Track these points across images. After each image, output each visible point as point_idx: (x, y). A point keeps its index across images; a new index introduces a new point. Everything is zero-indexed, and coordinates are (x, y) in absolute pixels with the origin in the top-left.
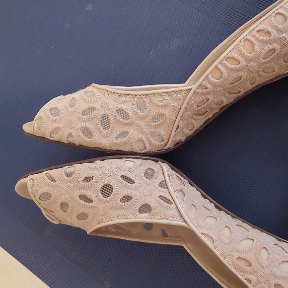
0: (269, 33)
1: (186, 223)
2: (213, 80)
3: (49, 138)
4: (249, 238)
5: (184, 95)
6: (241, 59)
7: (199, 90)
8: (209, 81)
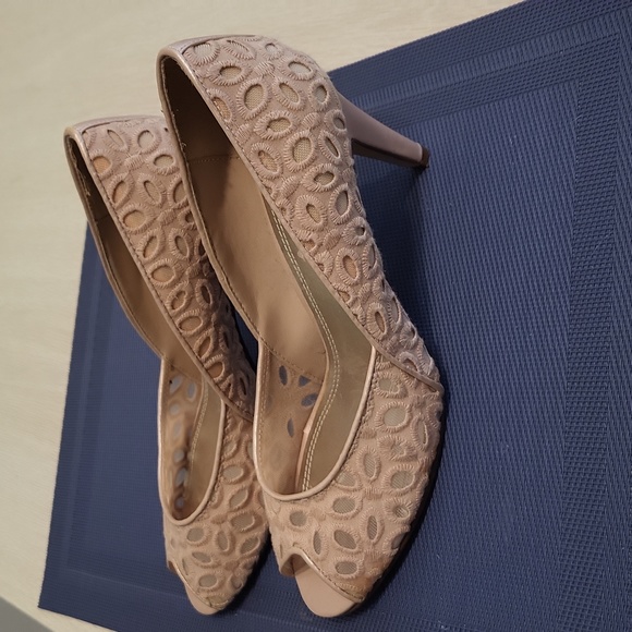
0: (179, 294)
2: (222, 374)
3: (239, 590)
6: (204, 335)
8: (222, 381)
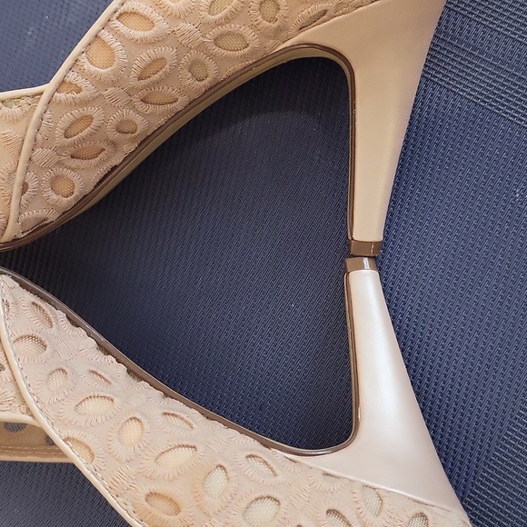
1: (32, 415)
2: (93, 68)
4: (185, 443)
5: (27, 108)
6: (155, 16)
7: (61, 96)
8: (82, 72)
